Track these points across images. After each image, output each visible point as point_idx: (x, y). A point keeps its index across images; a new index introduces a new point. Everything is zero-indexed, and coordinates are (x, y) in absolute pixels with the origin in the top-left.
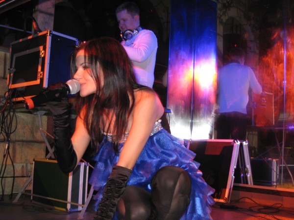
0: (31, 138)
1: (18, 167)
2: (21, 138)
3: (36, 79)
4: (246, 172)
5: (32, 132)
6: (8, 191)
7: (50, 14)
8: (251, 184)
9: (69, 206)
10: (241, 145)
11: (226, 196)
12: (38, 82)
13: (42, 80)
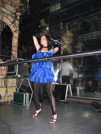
0: (12, 86)
1: (9, 94)
2: (9, 86)
3: (14, 71)
4: (70, 92)
5: (12, 84)
6: (6, 100)
7: (16, 51)
8: (72, 96)
9: (24, 105)
10: (69, 85)
11: (65, 99)
12: (15, 72)
13: (16, 72)
